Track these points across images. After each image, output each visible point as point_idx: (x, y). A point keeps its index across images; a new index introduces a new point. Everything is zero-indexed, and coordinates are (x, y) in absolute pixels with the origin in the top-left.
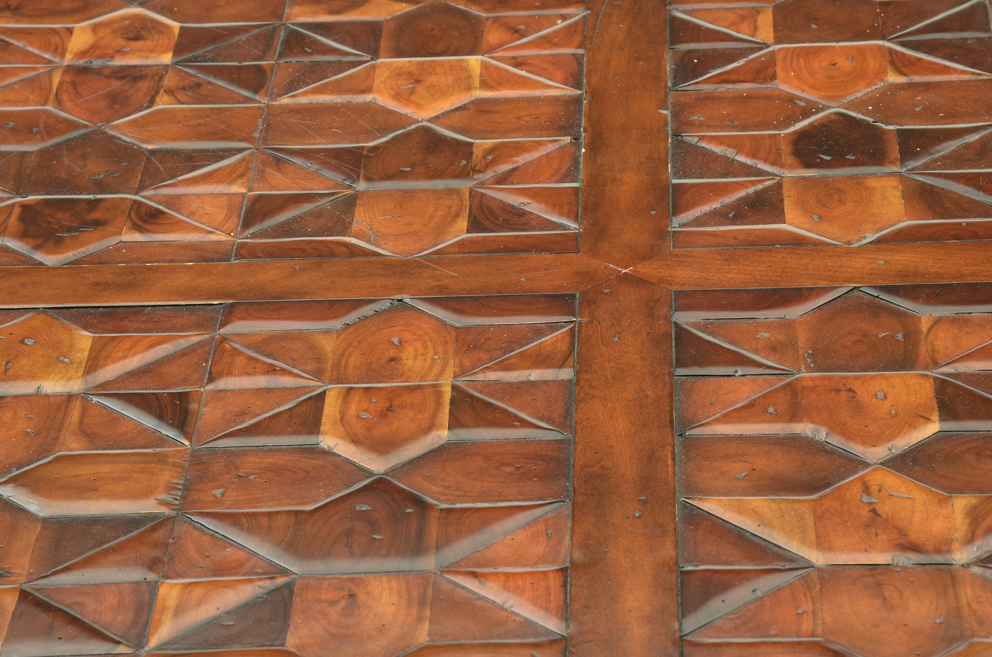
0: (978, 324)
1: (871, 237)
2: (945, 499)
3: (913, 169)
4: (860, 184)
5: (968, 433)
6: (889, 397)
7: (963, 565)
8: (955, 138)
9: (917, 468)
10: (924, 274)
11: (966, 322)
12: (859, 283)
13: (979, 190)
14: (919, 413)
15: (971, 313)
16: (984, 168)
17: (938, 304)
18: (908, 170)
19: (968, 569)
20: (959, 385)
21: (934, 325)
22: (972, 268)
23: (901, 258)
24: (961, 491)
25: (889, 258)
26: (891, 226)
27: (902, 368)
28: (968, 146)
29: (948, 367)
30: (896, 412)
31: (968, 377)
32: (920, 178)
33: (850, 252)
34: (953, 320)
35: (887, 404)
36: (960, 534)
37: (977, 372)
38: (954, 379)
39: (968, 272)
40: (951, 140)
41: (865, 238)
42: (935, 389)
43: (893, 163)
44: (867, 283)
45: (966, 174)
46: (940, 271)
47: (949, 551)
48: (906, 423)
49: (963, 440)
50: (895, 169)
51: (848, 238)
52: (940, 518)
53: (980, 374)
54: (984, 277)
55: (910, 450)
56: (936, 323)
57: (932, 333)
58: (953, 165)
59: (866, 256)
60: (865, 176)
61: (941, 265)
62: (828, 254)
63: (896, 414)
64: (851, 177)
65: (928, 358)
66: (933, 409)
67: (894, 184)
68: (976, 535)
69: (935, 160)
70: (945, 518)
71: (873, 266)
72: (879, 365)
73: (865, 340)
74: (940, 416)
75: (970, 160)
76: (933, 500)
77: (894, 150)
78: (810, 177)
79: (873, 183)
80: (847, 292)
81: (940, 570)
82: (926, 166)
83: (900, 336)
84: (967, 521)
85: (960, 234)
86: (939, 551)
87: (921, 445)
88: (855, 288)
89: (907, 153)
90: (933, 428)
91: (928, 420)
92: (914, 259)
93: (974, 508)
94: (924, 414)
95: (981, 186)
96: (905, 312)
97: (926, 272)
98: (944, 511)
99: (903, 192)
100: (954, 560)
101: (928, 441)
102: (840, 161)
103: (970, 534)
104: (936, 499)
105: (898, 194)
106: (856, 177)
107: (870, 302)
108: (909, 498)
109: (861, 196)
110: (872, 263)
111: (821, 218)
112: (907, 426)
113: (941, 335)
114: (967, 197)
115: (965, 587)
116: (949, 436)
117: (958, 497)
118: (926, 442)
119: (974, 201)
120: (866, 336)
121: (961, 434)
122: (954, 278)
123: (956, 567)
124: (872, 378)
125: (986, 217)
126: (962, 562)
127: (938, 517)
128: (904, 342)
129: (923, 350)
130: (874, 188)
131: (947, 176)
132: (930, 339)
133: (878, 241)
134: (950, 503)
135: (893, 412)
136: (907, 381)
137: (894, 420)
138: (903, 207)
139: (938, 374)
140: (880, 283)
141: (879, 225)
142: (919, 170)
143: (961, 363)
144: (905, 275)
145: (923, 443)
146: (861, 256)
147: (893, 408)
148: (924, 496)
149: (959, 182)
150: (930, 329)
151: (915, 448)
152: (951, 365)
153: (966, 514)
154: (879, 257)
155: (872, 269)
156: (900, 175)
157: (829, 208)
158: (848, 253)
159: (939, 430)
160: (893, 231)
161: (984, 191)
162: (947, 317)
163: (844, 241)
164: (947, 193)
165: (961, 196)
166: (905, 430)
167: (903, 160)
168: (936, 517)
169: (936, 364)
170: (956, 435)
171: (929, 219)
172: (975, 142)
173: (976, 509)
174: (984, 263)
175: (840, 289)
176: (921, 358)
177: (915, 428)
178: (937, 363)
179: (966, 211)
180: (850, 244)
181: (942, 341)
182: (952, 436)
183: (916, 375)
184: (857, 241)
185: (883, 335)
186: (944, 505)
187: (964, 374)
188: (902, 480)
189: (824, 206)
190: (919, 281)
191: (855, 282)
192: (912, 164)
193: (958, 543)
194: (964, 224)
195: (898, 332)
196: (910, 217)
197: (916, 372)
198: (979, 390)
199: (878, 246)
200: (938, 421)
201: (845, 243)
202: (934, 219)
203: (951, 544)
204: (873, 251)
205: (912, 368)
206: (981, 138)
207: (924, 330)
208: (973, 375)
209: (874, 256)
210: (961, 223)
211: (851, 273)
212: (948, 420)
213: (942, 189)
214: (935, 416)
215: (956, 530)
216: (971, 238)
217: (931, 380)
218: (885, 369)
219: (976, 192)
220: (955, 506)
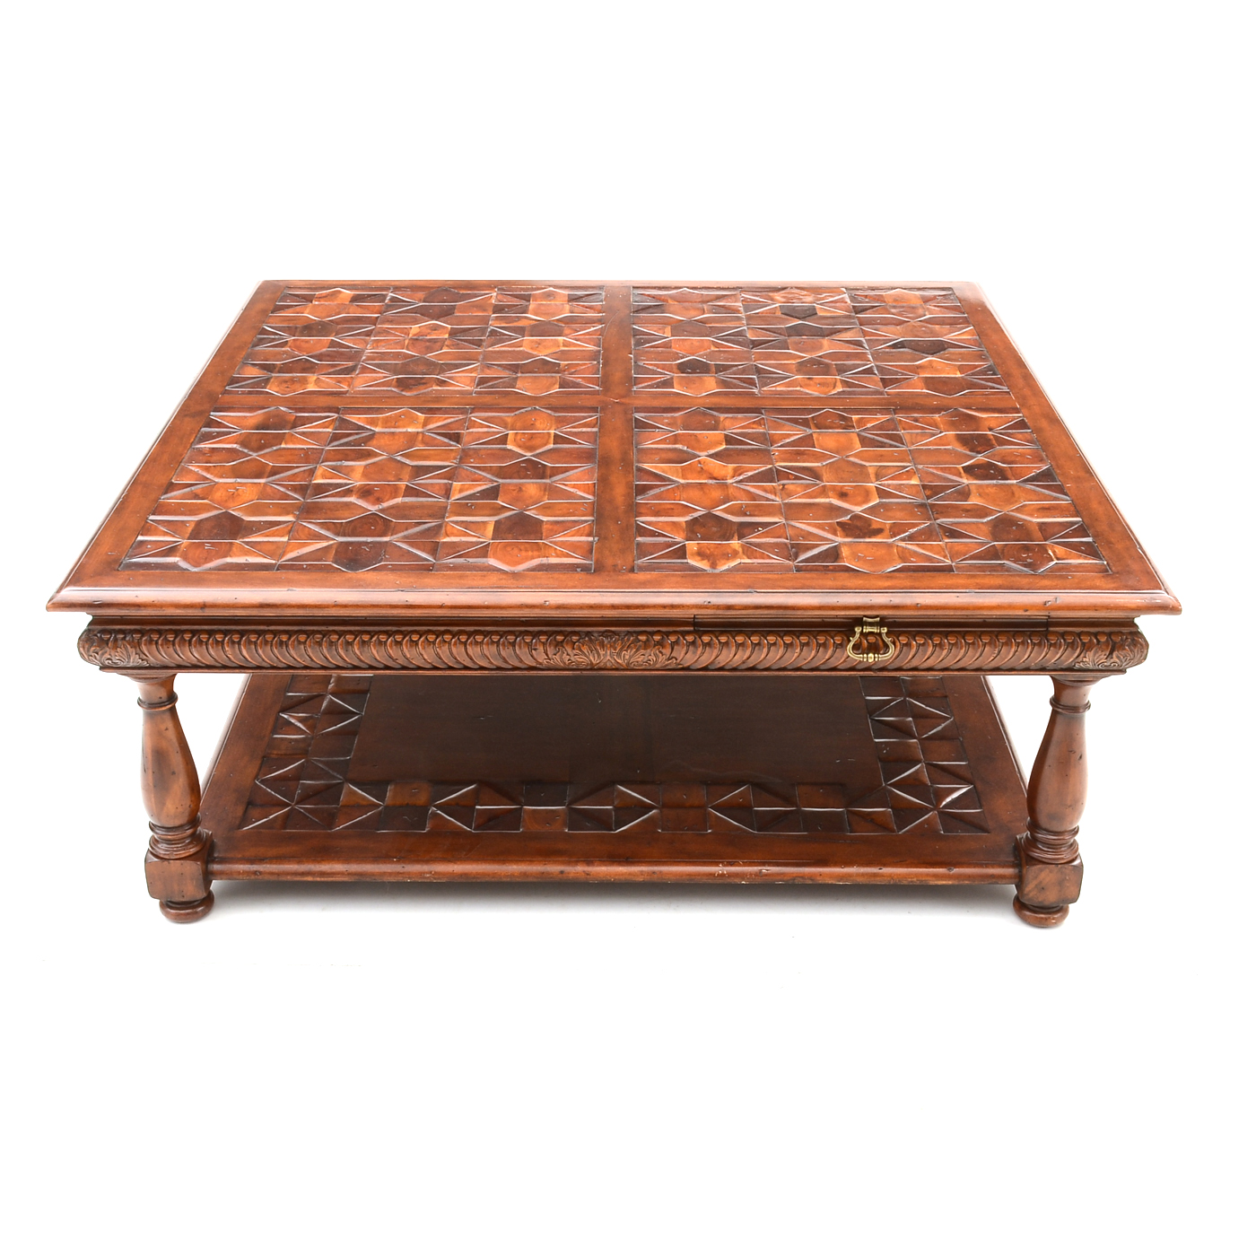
0: (740, 419)
1: (704, 394)
2: (726, 465)
3: (720, 375)
4: (701, 379)
5: (734, 449)
6: (709, 438)
8: (735, 367)
9: (718, 457)
11: (736, 418)
12: (699, 407)
14: (718, 443)
15: (737, 416)
16: (744, 376)
17: (727, 413)
18: (718, 376)
20: (732, 436)
21: (725, 419)
23: (715, 400)
24: (732, 463)
25: (711, 400)
26: (712, 391)
27: (713, 430)
28: (739, 369)
29: (729, 431)
32: (722, 378)
34: (732, 418)
38: (731, 434)
40: (733, 367)
41: (702, 394)
42: (724, 437)
44: (702, 407)
45: (737, 377)
46: (727, 404)
47: (727, 480)
49: (732, 451)
50: (713, 375)
51: (696, 394)
53: (739, 433)
58: (734, 375)
60: (703, 377)
61: (728, 402)
62: (689, 398)
64: (698, 377)
66: (723, 442)
67: (713, 379)
69: (728, 373)
70: (726, 470)
71: (704, 402)
72: (705, 429)
75: (739, 374)
76: (722, 466)
77: (713, 370)
79: (705, 379)
80: (695, 409)
82: (724, 375)
84: (733, 471)
85: (734, 394)
86: (723, 480)
89: (718, 371)
90: (723, 447)
91: (722, 445)
92: (720, 400)
93: (735, 467)
94: (720, 443)
96: (715, 415)
97: (723, 404)
99: (716, 381)
100: (728, 482)
101: (722, 450)
102: (695, 373)
103: (734, 474)
104: (724, 465)
105: (714, 382)
106: (700, 377)
107: (703, 412)
108: (715, 465)
109: (701, 382)
111: (687, 388)
113: (727, 422)
116: (728, 449)
117: (730, 465)
119: (739, 385)
120: (701, 421)
121: (732, 449)
122: (732, 406)
124: (703, 432)
125: (743, 389)
127: (723, 470)
128: (714, 423)
129: (721, 426)
131: (732, 378)
132: (723, 423)
136: (715, 434)
137: (710, 445)
138: (716, 386)
139: (725, 432)
140: (707, 407)
141: (707, 391)
142: (722, 376)
143: (733, 430)
144: (715, 405)
145: (720, 451)
146: (701, 399)
147: (710, 441)
148: (720, 465)
149: (735, 379)
151: (717, 452)
153: (733, 469)
154: (707, 399)
156: (715, 377)
158: (696, 398)
159: (725, 448)
160: (712, 393)
161: (743, 382)
162: (730, 417)
164: (731, 382)
165: (736, 383)
166: (714, 447)
167: (716, 373)
170: (730, 449)
171: (725, 389)
172: (742, 368)
175: (693, 408)
176: (720, 428)
177: (717, 447)
178: (725, 429)
179: (737, 387)
180: (697, 396)
183: (718, 433)
184: (699, 395)
185: (707, 421)
186: (726, 467)
187: (734, 433)
188: (712, 460)
190: (720, 407)
193: (730, 477)
194: (736, 391)
195: (713, 421)
196: (718, 389)
198: (739, 437)
199: (707, 396)
200: (724, 445)
201: (694, 395)
203: (727, 478)
204: (705, 398)
205: (717, 430)
206: (744, 367)
207: (722, 420)
208: (737, 433)
211: (697, 404)
212: (728, 445)
215: (729, 474)
216: (738, 395)
217: (723, 434)
218: (707, 430)
219: (740, 382)
220: (729, 467)
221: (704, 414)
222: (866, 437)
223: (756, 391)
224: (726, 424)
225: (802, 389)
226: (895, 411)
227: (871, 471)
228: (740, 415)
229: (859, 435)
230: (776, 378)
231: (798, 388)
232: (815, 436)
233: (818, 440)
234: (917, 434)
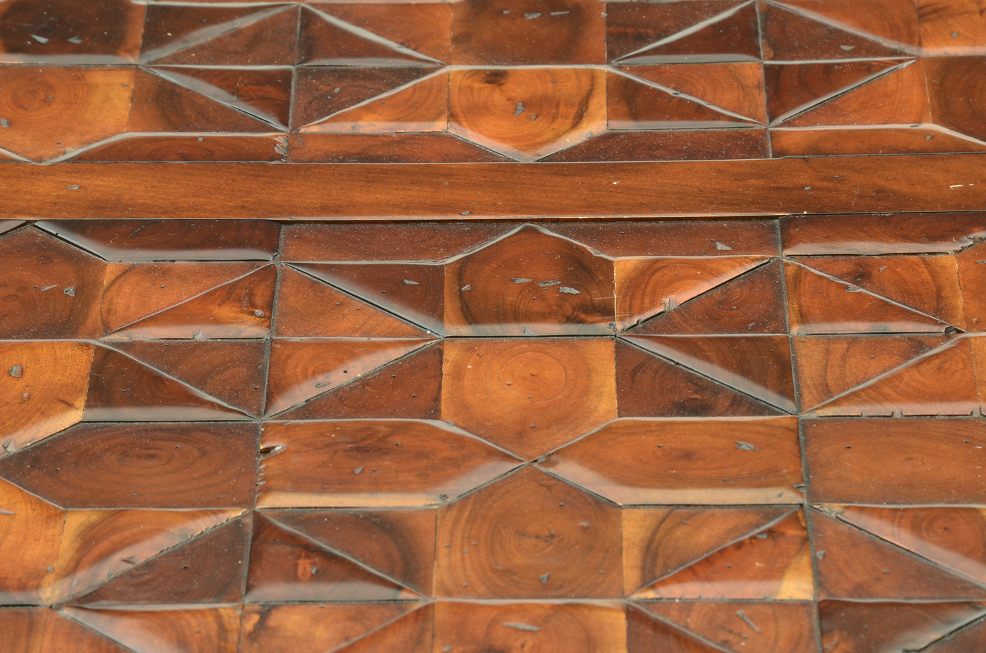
0: (179, 277)
1: (73, 152)
2: (56, 515)
3: (156, 62)
4: (79, 79)
5: (118, 425)
6: (27, 375)
7: (51, 607)
8: (222, 21)
9: (35, 473)
10: (128, 206)
11: (165, 273)
12: (35, 215)
13: (233, 94)
14: (61, 396)
15: (174, 261)
16: (250, 64)
17: (133, 247)
18: (150, 63)
19: (56, 612)
20: (127, 358)
21: (121, 276)
22: (192, 200)
23: (102, 183)
24: (83, 504)
25: (86, 182)
26: (105, 138)
27: (60, 334)
28: (237, 33)
29: (121, 333)
30: (30, 395)
31: (143, 348)
32: (163, 75)
33: (35, 173)
34: (148, 271)
35: (21, 384)
36: (59, 564)
37: (158, 341)
38: (125, 350)
39: (185, 205)
40: (216, 23)
41: (65, 153)
42: (93, 364)
43: (130, 52)
44: (45, 216)
45: (222, 72)
46: (149, 202)
47: (38, 587)
48: (38, 410)
49: (109, 434)
50: (131, 60)
51: (41, 153)
52: (41, 541)
53: (161, 344)
54: (205, 212)
55: (34, 448)
56: (124, 273)
57: (116, 286)
58: (211, 58)
59: (56, 179)
60: (89, 68)
61: (152, 194)
62: (5, 174)
63: (29, 398)
64: (69, 69)
65: (99, 321)
66: (81, 391)
67: (125, 81)
68: (81, 564)
69: (189, 51)
70: (48, 541)
71: (61, 193)
72: (29, 330)
73: (21, 294)
74: (87, 401)
75: (235, 52)
76: (39, 517)
77: (137, 33)
78: (13, 65)
79: (97, 78)
80: (16, 228)
81: (18, 614)
82: (175, 58)
83: (70, 291)
84: (76, 545)
85: (190, 154)
86: (22, 587)
87: (50, 441)
88: (28, 222)
89: (153, 38)
90: (73, 417)
91: (70, 405)
92: (119, 185)
93: (93, 526)
94: (67, 398)
95: (237, 90)
96: (88, 258)
97: (130, 203)
98: (50, 532)
99: (134, 92)
100: (40, 599)
101: (62, 436)
102: (60, 45)
103: (73, 563)
104: (45, 515)
105: (126, 94)
106: (77, 68)
107: (43, 243)
108: (8, 514)
109: (75, 95)
110: (61, 189)
111: (10, 123)
112: (38, 414)
113: (127, 289)
114: (217, 104)
115: (44, 636)
116: (93, 429)
117: (74, 512)
118: (59, 437)
119: (224, 108)
120: (23, 289)
121: (109, 426)
122: (166, 212)
123: (40, 609)
124: (13, 347)
125: (233, 131)
126: (50, 602)
127: (39, 540)
128: (74, 299)
129: (96, 311)
130: (97, 86)
131: (196, 74)
132: (109, 295)
133: (79, 159)
134: (62, 521)
135: (26, 395)
136: (58, 353)
137: (24, 406)
138: (127, 113)
139: (105, 343)
140: (65, 216)
141: (88, 137)
142: (165, 63)
143: (139, 329)
144: (101, 207)
145: (55, 438)
146: (49, 178)
147: (28, 388)
148: (30, 511)
149: (210, 82)
150: (113, 282)
151: (41, 445)
152: (125, 332)
153: (78, 536)
154: (73, 180)
155: (58, 197)
156: (137, 68)
157: (26, 109)
158: (32, 173)
159: (81, 419)
160: (103, 146)
161: (239, 96)
162: (142, 265)
163: (34, 156)
164: (191, 95)
165: (209, 102)
166: (33, 419)
167: (144, 48)
168: (36, 540)
169: (107, 330)
170: (102, 428)
171: (158, 131)
172: (248, 28)
173: (94, 528)
174: (210, 192)
175: (6, 223)
176: (90, 321)
177: (48, 417)
178: (109, 328)
179: (210, 121)
180: (40, 160)
181: (125, 300)
182: (97, 428)
183: (73, 345)
184: (52, 158)
185: (47, 288)
186: (52, 524)
187: (141, 344)
188: (7, 488)
189: (21, 106)
190: (117, 216)
191: (29, 215)
192: (156, 54)
193: (53, 575)
194: (201, 139)
195: (70, 285)
196: (133, 126)
197: (75, 340)
198: (153, 365)
199: (76, 165)
200: (82, 408)
201: (33, 160)
202: (165, 130)
203: (43, 577)
204: (68, 172)
205: (74, 334)
206: (258, 24)
207: (106, 283)
208: (151, 345)
209: (66, 179)
210: (196, 139)
211: (29, 201)
212: (96, 406)
213: (187, 90)
214: (81, 402)
215: (56, 558)
216: (204, 158)
217: (92, 351)
218: (35, 336)
219: (229, 97)
220: (66, 524)
221: (48, 252)
222: (650, 358)
223: (279, 136)
224: (120, 303)
225: (454, 130)
226: (788, 231)
227: (632, 530)
228: (184, 258)
229: (621, 349)
230: (369, 75)
231: (440, 126)
232: (451, 355)
233: (458, 374)
234: (853, 340)
